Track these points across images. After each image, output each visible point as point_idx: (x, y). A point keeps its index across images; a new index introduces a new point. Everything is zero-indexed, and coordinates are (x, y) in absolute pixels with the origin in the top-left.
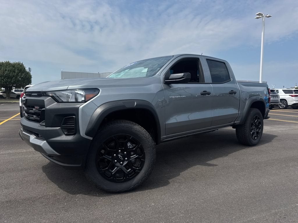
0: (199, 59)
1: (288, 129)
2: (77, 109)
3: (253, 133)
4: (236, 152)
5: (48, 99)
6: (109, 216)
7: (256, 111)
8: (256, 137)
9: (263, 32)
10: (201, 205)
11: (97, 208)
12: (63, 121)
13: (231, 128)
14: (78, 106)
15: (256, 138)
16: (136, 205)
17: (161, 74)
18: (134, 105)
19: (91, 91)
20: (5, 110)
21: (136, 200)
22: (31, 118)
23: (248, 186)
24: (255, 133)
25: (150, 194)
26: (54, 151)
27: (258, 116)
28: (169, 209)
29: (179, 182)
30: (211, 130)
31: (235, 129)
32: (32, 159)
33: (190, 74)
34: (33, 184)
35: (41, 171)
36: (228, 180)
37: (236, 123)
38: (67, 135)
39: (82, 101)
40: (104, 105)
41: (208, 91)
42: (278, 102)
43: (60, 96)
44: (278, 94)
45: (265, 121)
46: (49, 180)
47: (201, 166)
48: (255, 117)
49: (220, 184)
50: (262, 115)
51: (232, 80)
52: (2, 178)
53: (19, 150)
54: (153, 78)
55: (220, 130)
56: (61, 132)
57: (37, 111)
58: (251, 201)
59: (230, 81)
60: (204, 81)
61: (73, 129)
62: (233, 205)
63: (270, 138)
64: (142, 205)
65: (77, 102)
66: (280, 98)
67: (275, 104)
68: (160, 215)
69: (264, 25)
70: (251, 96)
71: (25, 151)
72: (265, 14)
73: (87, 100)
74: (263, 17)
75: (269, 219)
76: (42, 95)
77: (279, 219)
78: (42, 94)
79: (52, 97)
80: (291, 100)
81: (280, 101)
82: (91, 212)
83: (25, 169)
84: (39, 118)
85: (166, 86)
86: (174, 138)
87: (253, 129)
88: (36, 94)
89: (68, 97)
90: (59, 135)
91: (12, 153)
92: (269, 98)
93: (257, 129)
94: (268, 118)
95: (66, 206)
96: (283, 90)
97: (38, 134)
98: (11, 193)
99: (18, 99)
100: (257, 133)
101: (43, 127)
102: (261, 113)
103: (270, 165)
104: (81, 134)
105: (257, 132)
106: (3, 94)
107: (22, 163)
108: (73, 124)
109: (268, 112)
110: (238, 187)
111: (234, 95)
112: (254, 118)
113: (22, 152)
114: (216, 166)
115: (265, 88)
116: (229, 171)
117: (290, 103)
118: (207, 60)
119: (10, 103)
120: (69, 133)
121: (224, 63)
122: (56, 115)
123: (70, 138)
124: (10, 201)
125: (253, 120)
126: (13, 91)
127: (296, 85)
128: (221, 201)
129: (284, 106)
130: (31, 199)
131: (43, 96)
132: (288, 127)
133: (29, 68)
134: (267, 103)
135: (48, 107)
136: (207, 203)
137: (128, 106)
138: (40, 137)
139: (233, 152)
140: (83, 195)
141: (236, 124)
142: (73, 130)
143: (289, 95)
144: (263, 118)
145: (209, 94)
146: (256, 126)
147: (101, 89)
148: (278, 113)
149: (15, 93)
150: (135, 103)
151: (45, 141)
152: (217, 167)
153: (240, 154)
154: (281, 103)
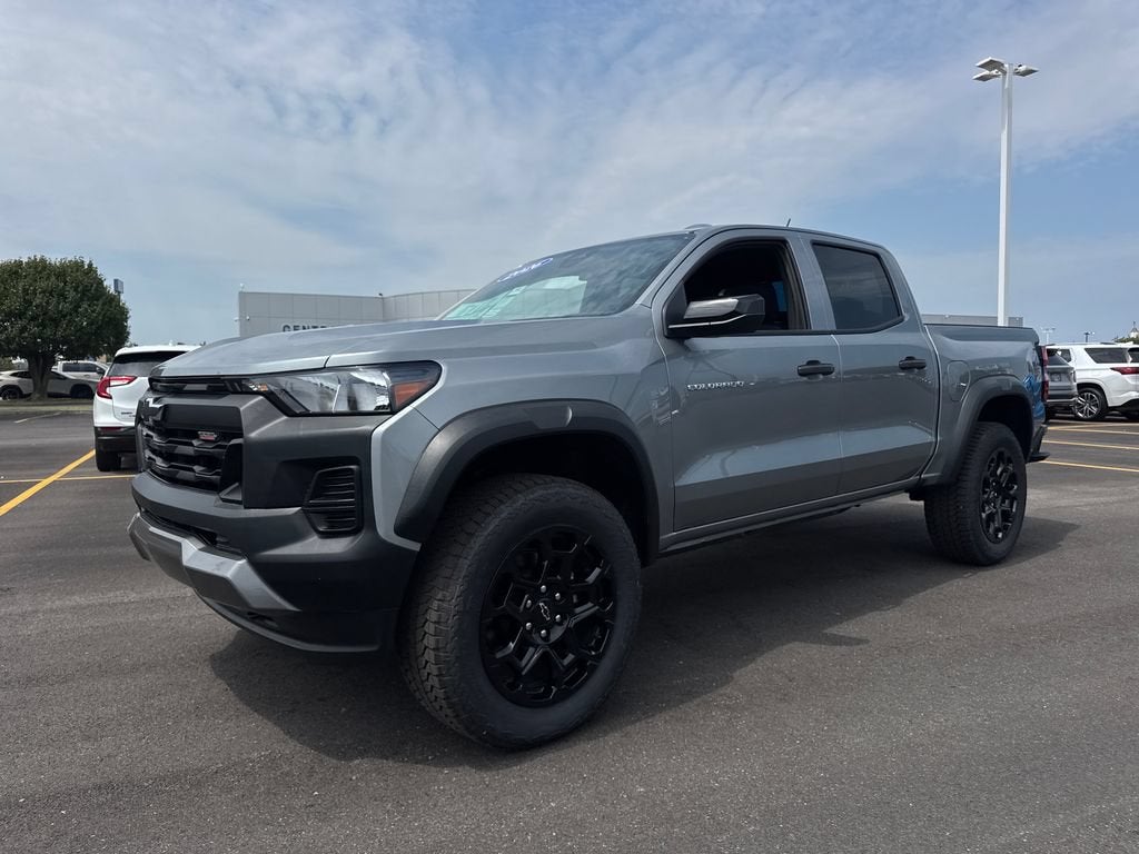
0: (784, 242)
1: (1114, 498)
2: (365, 439)
3: (988, 516)
4: (928, 591)
5: (252, 402)
6: (484, 837)
7: (998, 431)
8: (997, 530)
9: (1005, 132)
10: (821, 791)
11: (435, 806)
12: (312, 485)
13: (904, 499)
14: (370, 428)
15: (1000, 535)
16: (580, 794)
17: (653, 301)
18: (565, 418)
19: (413, 371)
20: (34, 442)
21: (576, 776)
22: (184, 474)
23: (989, 716)
24: (998, 518)
25: (625, 754)
26: (278, 599)
27: (1007, 454)
28: (702, 807)
29: (728, 707)
30: (835, 508)
31: (922, 503)
32: (164, 626)
33: (761, 298)
34: (185, 720)
35: (208, 672)
36: (911, 696)
37: (925, 480)
38: (325, 535)
39: (378, 407)
40: (458, 421)
41: (824, 360)
42: (1072, 396)
43: (299, 393)
44: (1071, 364)
45: (1030, 467)
46: (241, 706)
47: (803, 644)
48: (994, 456)
49: (882, 709)
50: (1020, 449)
51: (906, 319)
52: (67, 699)
53: (112, 594)
54: (627, 316)
55: (867, 506)
56: (302, 523)
57: (209, 448)
58: (1004, 775)
59: (903, 320)
60: (808, 325)
61: (351, 511)
62: (939, 790)
63: (1051, 535)
64: (599, 793)
65: (354, 411)
66: (1078, 381)
67: (1057, 405)
68: (672, 827)
69: (1010, 106)
70: (978, 376)
71: (133, 596)
72: (1011, 65)
73: (398, 404)
74: (1005, 73)
75: (1078, 837)
76: (227, 390)
77: (1116, 840)
78: (228, 385)
79: (269, 396)
80: (1119, 387)
81: (1076, 390)
82: (415, 820)
83: (144, 664)
84: (217, 474)
85: (672, 345)
86: (703, 540)
87: (988, 502)
88: (203, 387)
89: (327, 394)
90: (296, 536)
91: (89, 606)
92: (1045, 383)
93: (1003, 502)
94: (1043, 458)
95: (320, 801)
96: (1086, 350)
97: (212, 535)
98: (109, 756)
99: (85, 401)
100: (1006, 516)
101: (236, 508)
102: (1019, 440)
103: (1062, 638)
104: (381, 530)
105: (1004, 512)
106: (19, 381)
107: (129, 644)
108: (351, 496)
109: (1042, 433)
110: (950, 723)
111: (918, 374)
112: (992, 461)
113: (126, 604)
114: (858, 644)
115: (1029, 345)
116: (910, 663)
117: (1116, 398)
118: (815, 244)
119: (50, 416)
120: (332, 527)
121: (877, 256)
122: (285, 462)
123: (337, 547)
124: (110, 786)
125: (990, 466)
126: (58, 368)
127: (1135, 330)
128: (890, 773)
129: (1095, 410)
130: (186, 776)
131: (233, 393)
132: (1117, 489)
133: (116, 281)
134: (1036, 402)
135: (253, 435)
136: (843, 783)
137: (544, 424)
138: (223, 547)
139: (918, 592)
140: (378, 762)
141: (929, 483)
142: (354, 518)
143: (1113, 369)
144: (1025, 458)
145: (827, 371)
146: (999, 490)
147: (449, 364)
148: (1073, 436)
149: (65, 378)
150: (566, 412)
151: (243, 561)
152: (861, 646)
153: (942, 597)
154: (1080, 400)
